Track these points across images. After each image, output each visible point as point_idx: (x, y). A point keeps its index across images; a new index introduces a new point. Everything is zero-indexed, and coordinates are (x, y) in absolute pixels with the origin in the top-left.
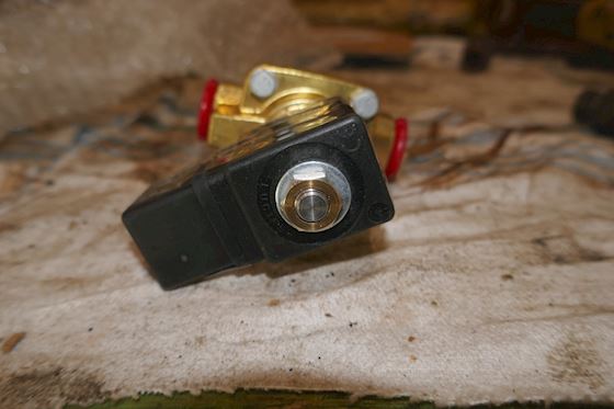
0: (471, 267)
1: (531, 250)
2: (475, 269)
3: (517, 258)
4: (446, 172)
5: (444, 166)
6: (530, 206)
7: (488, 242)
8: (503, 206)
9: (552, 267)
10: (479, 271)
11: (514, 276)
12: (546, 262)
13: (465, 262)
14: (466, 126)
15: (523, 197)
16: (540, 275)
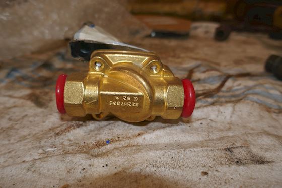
1: (223, 155)
2: (188, 167)
3: (214, 160)
6: (230, 123)
7: (199, 149)
8: (215, 122)
9: (234, 167)
10: (190, 168)
11: (209, 172)
12: (231, 164)
13: (183, 162)
14: (207, 73)
15: (228, 118)
16: (225, 173)
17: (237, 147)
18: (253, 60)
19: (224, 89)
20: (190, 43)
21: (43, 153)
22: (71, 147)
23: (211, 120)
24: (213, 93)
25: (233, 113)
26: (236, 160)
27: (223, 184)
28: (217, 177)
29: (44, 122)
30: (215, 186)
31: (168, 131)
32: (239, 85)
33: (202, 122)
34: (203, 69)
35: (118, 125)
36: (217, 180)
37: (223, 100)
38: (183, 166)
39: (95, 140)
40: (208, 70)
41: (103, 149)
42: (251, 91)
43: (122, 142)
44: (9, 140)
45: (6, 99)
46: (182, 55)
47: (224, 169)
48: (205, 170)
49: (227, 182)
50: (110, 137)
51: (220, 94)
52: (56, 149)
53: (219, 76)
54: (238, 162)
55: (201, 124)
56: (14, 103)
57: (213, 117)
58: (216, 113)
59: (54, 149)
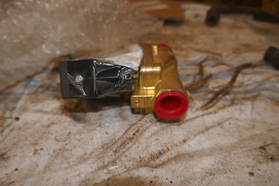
0: (234, 168)
1: (260, 153)
2: (236, 169)
3: (254, 159)
4: (212, 100)
5: (210, 96)
6: (253, 121)
7: (240, 150)
8: (240, 121)
9: (270, 164)
10: (237, 170)
11: (254, 172)
12: (267, 161)
13: (230, 165)
14: (216, 68)
15: (249, 115)
16: (266, 171)
17: (268, 145)
18: (249, 47)
19: (236, 84)
20: (185, 30)
21: (109, 173)
22: (130, 163)
23: (236, 119)
24: (228, 89)
25: (252, 110)
26: (270, 157)
27: (268, 181)
28: (261, 176)
29: (92, 139)
30: (263, 184)
31: (207, 136)
32: (249, 80)
33: (229, 122)
34: (211, 63)
35: (162, 134)
36: (262, 178)
37: (239, 96)
38: (232, 168)
39: (149, 153)
40: (217, 65)
41: (158, 161)
42: (262, 87)
43: (172, 152)
44: (69, 163)
45: (39, 115)
46: (184, 46)
47: (264, 167)
48: (250, 170)
49: (270, 179)
50: (160, 148)
51: (235, 90)
52: (117, 166)
53: (229, 71)
54: (272, 158)
55: (230, 124)
56: (49, 119)
57: (237, 115)
58: (239, 111)
59: (115, 167)
